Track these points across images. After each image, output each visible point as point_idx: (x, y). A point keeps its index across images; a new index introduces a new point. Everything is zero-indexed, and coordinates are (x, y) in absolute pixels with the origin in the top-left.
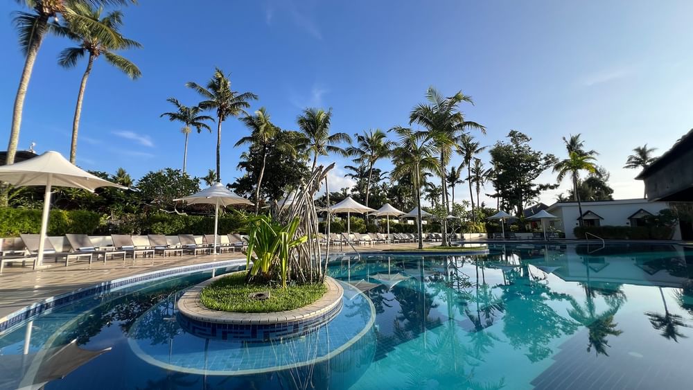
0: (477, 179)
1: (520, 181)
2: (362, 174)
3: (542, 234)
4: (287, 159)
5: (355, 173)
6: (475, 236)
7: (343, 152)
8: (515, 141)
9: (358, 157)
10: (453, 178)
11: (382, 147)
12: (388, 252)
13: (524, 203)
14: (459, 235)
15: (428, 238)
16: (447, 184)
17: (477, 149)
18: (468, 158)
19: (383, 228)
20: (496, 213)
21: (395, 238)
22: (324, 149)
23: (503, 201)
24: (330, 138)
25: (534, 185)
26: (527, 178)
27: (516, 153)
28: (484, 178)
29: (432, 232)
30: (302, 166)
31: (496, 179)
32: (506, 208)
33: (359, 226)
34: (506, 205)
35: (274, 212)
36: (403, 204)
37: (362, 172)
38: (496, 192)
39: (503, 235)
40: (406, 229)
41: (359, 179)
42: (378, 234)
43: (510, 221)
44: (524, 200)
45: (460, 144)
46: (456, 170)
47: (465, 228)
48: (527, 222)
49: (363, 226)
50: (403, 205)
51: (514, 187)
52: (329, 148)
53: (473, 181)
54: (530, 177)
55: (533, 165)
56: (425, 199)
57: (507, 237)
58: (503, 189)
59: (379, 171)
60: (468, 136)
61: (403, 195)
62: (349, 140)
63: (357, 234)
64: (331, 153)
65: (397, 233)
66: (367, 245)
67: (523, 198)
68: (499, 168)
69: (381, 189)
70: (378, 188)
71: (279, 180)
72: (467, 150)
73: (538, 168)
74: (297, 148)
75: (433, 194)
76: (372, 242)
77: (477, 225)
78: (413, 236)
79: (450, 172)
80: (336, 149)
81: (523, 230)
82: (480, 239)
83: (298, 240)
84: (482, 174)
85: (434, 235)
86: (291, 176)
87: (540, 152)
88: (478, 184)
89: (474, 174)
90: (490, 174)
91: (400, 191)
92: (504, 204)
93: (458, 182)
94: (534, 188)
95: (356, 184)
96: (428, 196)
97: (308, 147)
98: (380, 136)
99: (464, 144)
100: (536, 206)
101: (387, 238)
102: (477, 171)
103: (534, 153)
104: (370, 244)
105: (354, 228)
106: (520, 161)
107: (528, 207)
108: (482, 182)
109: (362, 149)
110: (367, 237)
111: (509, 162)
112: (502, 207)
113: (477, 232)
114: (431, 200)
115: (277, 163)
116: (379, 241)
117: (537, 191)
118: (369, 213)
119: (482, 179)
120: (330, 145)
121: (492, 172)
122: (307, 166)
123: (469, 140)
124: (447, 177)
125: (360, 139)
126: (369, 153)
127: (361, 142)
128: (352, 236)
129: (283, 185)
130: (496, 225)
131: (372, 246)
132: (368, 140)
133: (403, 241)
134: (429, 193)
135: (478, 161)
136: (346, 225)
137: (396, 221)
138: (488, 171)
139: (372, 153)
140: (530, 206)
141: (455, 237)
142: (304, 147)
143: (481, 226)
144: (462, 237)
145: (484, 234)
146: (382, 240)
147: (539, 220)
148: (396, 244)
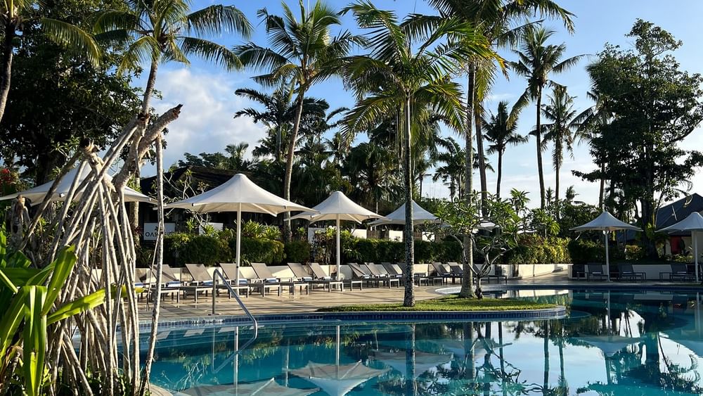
0: (557, 133)
1: (650, 143)
2: (281, 113)
3: (691, 268)
4: (74, 65)
5: (261, 108)
6: (545, 270)
7: (228, 56)
8: (646, 46)
9: (267, 69)
10: (501, 131)
11: (330, 49)
12: (331, 314)
13: (657, 195)
14: (506, 268)
15: (434, 274)
16: (486, 144)
17: (559, 61)
18: (536, 83)
19: (326, 250)
20: (595, 215)
21: (355, 277)
22: (177, 44)
23: (612, 188)
24: (194, 18)
25: (682, 153)
26: (665, 137)
27: (645, 76)
28: (573, 130)
29: (443, 260)
30: (116, 85)
31: (599, 135)
32: (617, 207)
33: (267, 247)
34: (617, 199)
35: (16, 229)
36: (379, 192)
37: (279, 105)
38: (596, 168)
39: (606, 268)
40: (383, 254)
41: (273, 126)
42: (315, 266)
43: (625, 236)
44: (658, 188)
45: (521, 45)
46: (509, 110)
47: (522, 251)
48: (661, 238)
49: (278, 246)
50: (380, 194)
51: (636, 155)
52: (191, 44)
53: (547, 137)
54: (673, 133)
55: (680, 105)
56: (435, 179)
57: (615, 274)
58: (613, 159)
59: (324, 105)
60: (538, 29)
61: (379, 168)
62: (242, 26)
63: (261, 267)
64: (196, 57)
65: (360, 263)
66: (286, 294)
67: (656, 183)
68: (606, 109)
69: (329, 150)
70: (320, 149)
71: (54, 120)
72: (535, 63)
73: (692, 112)
74: (103, 39)
75: (456, 167)
76: (297, 287)
77: (551, 243)
78: (399, 271)
79: (496, 114)
80: (209, 48)
81: (650, 257)
82: (556, 279)
83: (79, 302)
84: (569, 122)
85: (448, 269)
86: (86, 112)
87: (698, 75)
88: (558, 146)
89: (549, 122)
90: (586, 123)
91: (373, 160)
92: (613, 195)
93: (512, 140)
94: (680, 161)
95: (265, 136)
96: (440, 170)
97: (135, 36)
98: (325, 19)
99: (530, 47)
100: (684, 200)
101: (334, 275)
102: (558, 113)
103: (685, 78)
104: (292, 291)
105: (254, 252)
106: (655, 95)
107: (664, 204)
108: (569, 142)
109: (277, 50)
110: (286, 273)
111: (630, 97)
112: (609, 203)
113: (550, 260)
114: (449, 180)
115: (47, 76)
116: (315, 284)
117: (687, 168)
118: (293, 213)
119: (569, 133)
120: (193, 35)
121: (592, 118)
122: (132, 85)
123: (541, 38)
124: (487, 127)
125: (274, 23)
126: (297, 62)
127: (274, 33)
128: (246, 272)
129: (63, 137)
130: (591, 244)
131: (297, 295)
132: (294, 28)
133: (372, 283)
134: (443, 164)
135: (560, 91)
136: (232, 244)
137: (361, 234)
138: (582, 115)
139: (304, 62)
140: (669, 203)
141: (499, 272)
142: (122, 36)
143: (560, 247)
144: (515, 273)
145: (565, 266)
146: (323, 281)
147: (688, 234)
148: (355, 291)
